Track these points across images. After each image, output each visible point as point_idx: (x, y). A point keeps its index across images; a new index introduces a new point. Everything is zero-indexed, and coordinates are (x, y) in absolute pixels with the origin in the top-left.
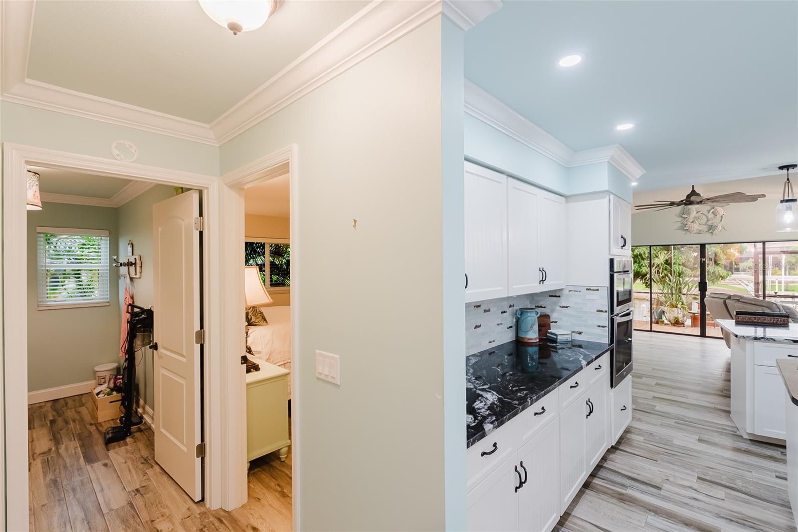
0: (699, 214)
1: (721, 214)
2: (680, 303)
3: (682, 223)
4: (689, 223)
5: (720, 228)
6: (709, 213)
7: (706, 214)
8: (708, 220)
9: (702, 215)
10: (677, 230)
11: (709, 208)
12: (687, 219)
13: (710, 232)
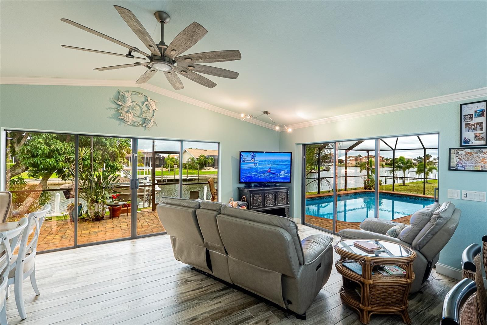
0: (134, 104)
1: (154, 109)
2: (100, 198)
3: (116, 111)
4: (124, 113)
5: (152, 121)
6: (143, 105)
7: (141, 105)
8: (142, 113)
9: (136, 106)
10: (111, 118)
11: (143, 100)
12: (121, 107)
13: (143, 125)
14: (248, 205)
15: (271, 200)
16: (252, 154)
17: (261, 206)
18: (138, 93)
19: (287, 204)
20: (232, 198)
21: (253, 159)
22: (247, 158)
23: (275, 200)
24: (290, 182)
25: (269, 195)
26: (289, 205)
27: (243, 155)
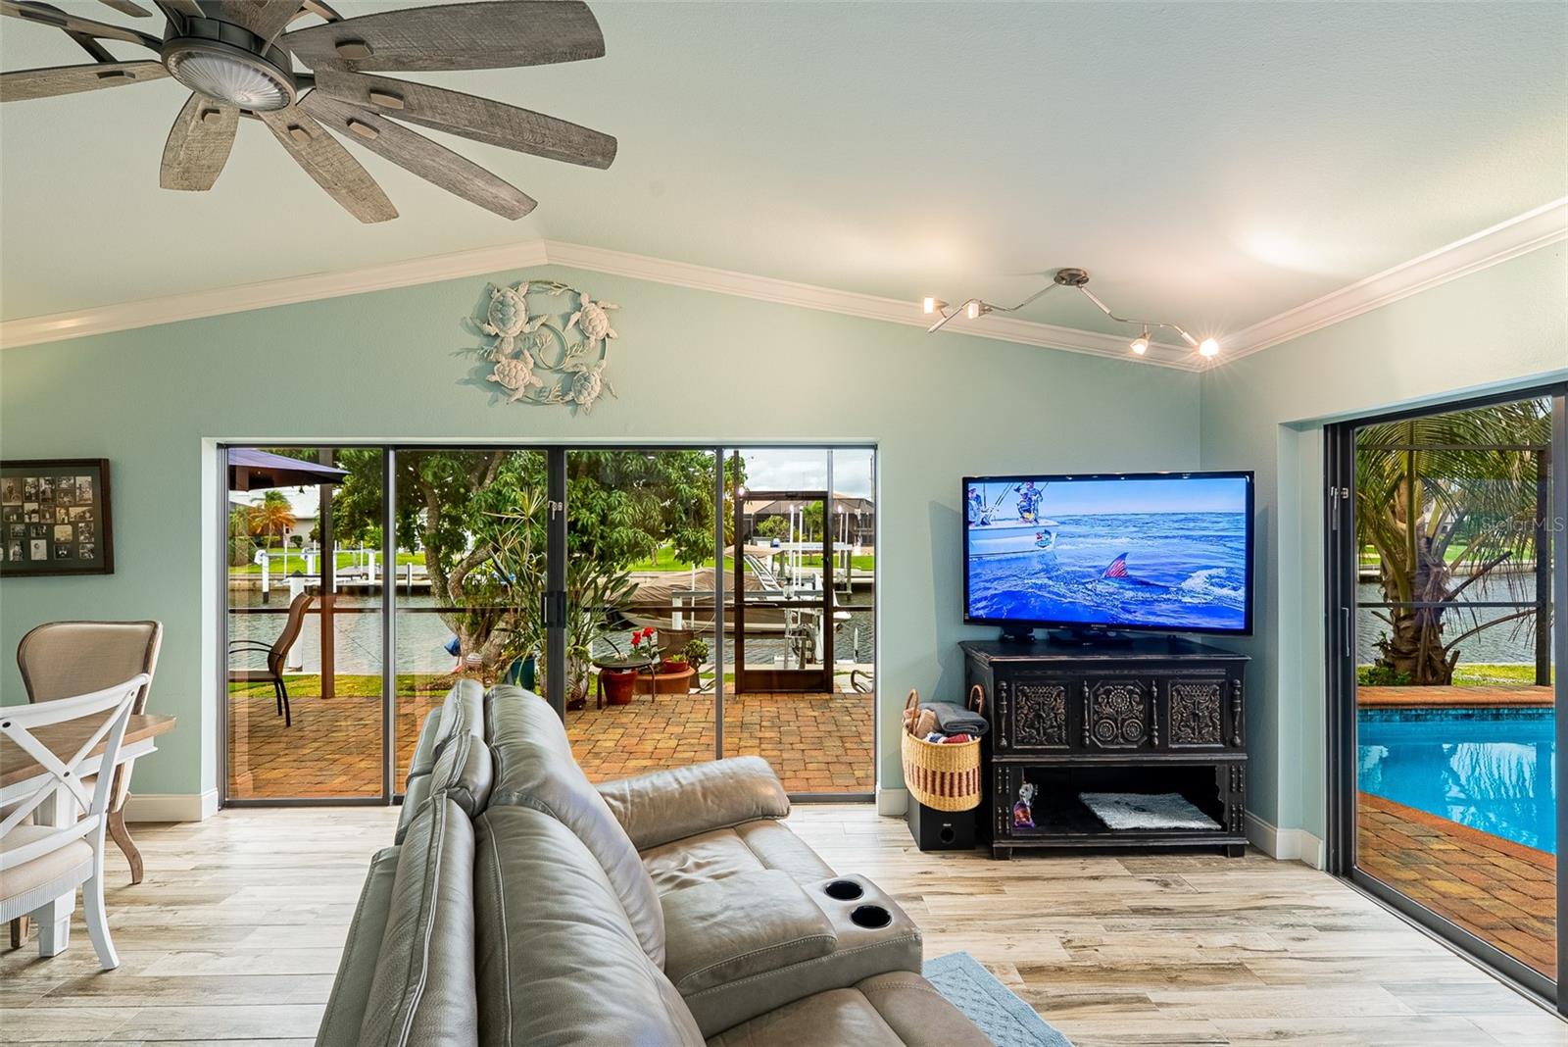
0: (537, 323)
1: (602, 334)
2: (573, 640)
3: (480, 357)
4: (503, 360)
5: (596, 381)
6: (565, 325)
7: (558, 325)
8: (563, 355)
9: (545, 329)
10: (467, 382)
12: (497, 341)
13: (567, 398)
14: (987, 728)
15: (1124, 720)
16: (1025, 487)
17: (1061, 742)
18: (548, 286)
19: (1231, 746)
20: (914, 692)
21: (1029, 511)
22: (999, 506)
23: (1148, 721)
24: (1248, 631)
25: (1108, 693)
26: (1246, 758)
27: (978, 497)
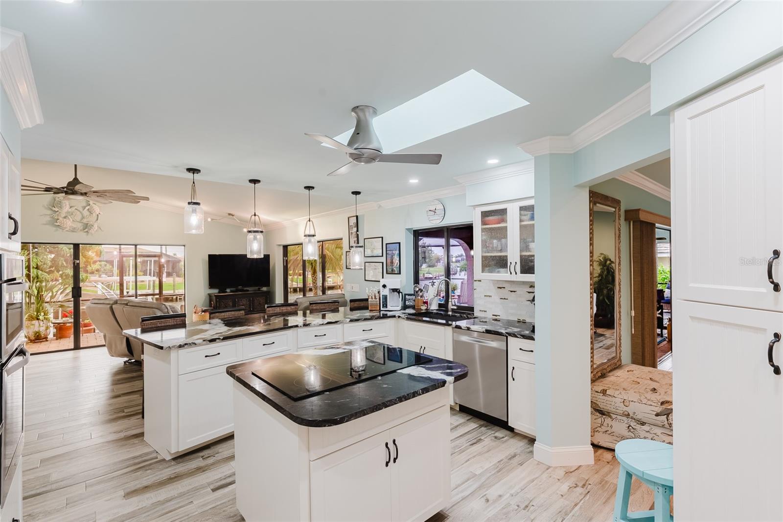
0: (73, 209)
1: (98, 213)
2: (42, 314)
3: (51, 217)
4: (61, 219)
5: (96, 226)
6: (84, 210)
7: (81, 209)
8: (83, 218)
9: (76, 210)
10: (45, 224)
11: (84, 204)
12: (58, 212)
13: (85, 231)
15: (245, 306)
23: (250, 305)
25: (241, 300)
